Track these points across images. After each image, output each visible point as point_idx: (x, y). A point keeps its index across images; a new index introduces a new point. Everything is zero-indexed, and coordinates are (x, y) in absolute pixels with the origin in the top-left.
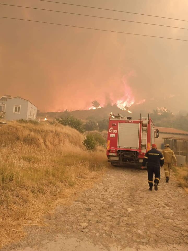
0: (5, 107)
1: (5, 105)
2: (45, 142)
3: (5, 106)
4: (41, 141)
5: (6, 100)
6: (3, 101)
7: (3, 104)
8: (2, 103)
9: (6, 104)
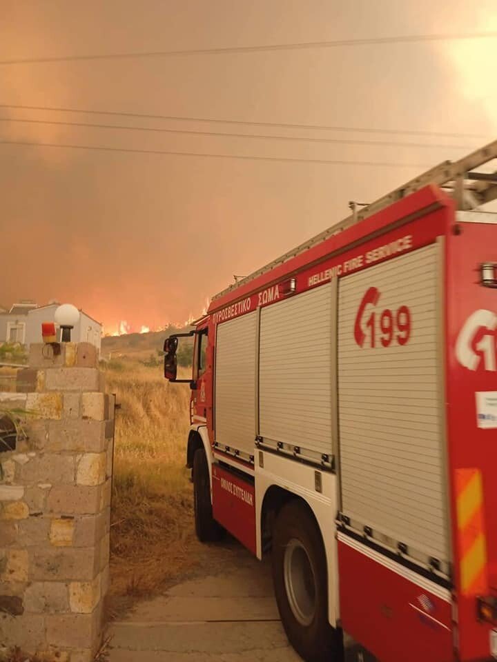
0: (24, 330)
1: (24, 326)
2: (147, 408)
3: (22, 328)
4: (139, 408)
5: (26, 314)
6: (18, 317)
7: (20, 323)
8: (17, 322)
9: (25, 324)
